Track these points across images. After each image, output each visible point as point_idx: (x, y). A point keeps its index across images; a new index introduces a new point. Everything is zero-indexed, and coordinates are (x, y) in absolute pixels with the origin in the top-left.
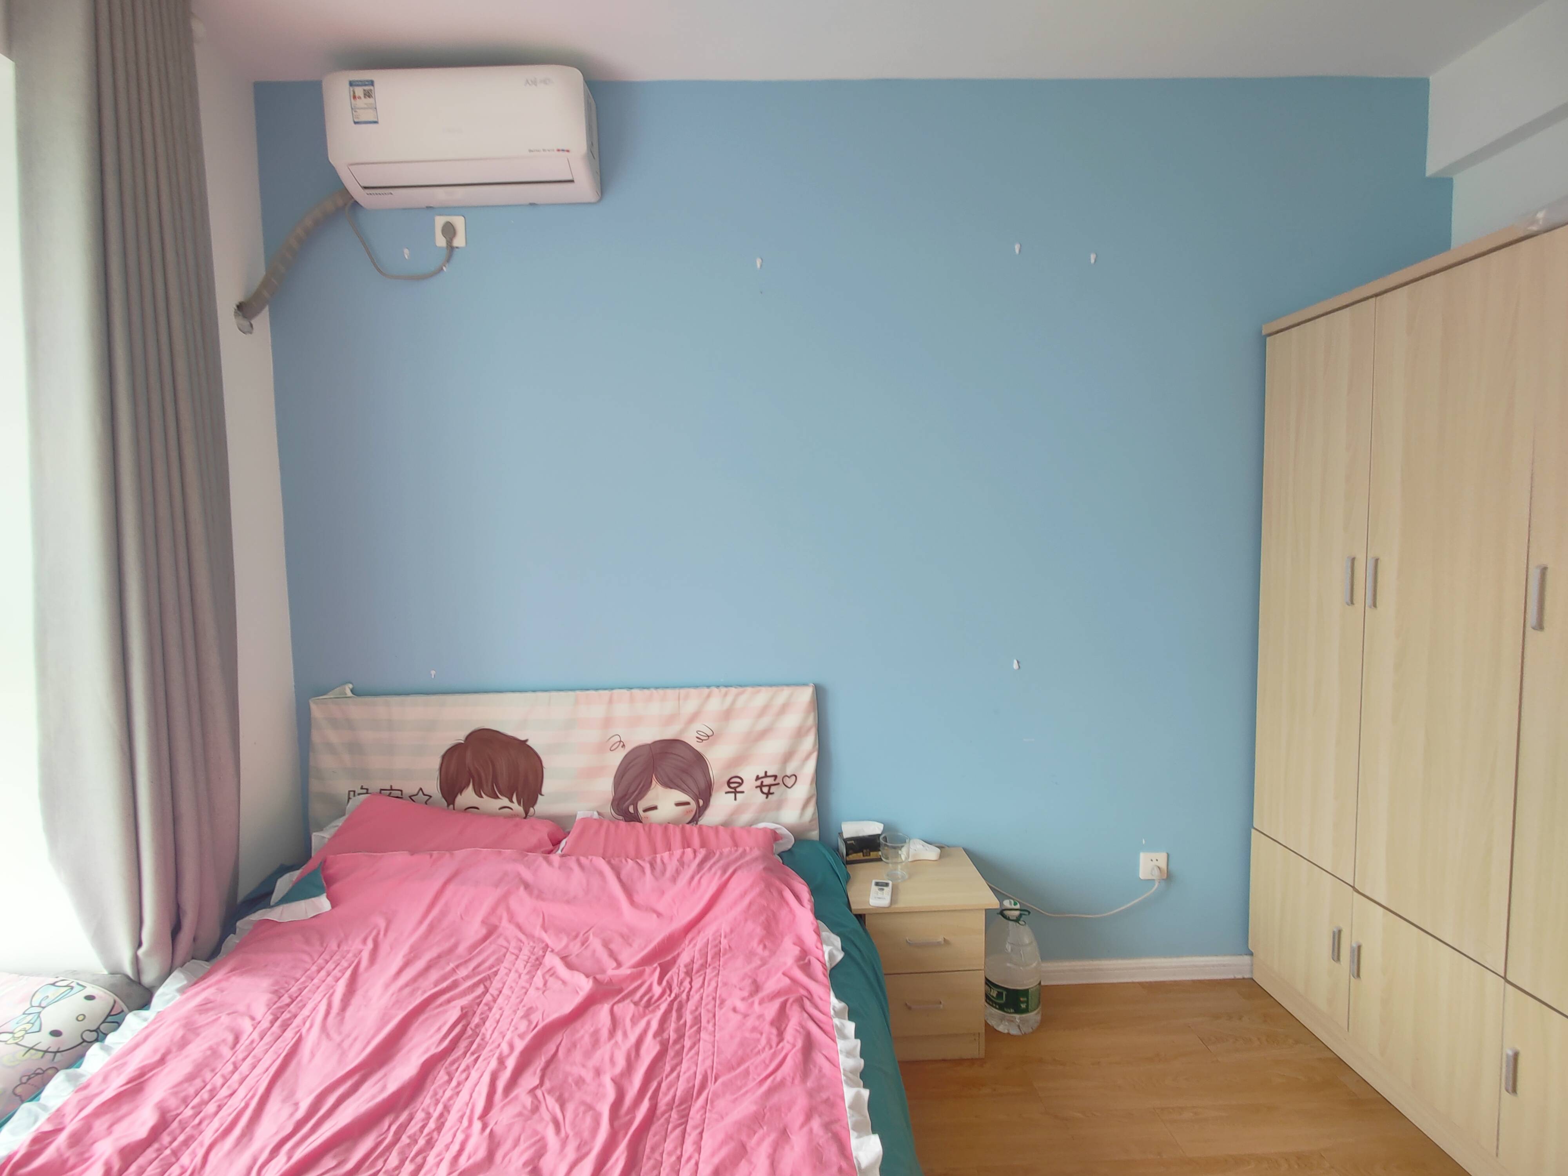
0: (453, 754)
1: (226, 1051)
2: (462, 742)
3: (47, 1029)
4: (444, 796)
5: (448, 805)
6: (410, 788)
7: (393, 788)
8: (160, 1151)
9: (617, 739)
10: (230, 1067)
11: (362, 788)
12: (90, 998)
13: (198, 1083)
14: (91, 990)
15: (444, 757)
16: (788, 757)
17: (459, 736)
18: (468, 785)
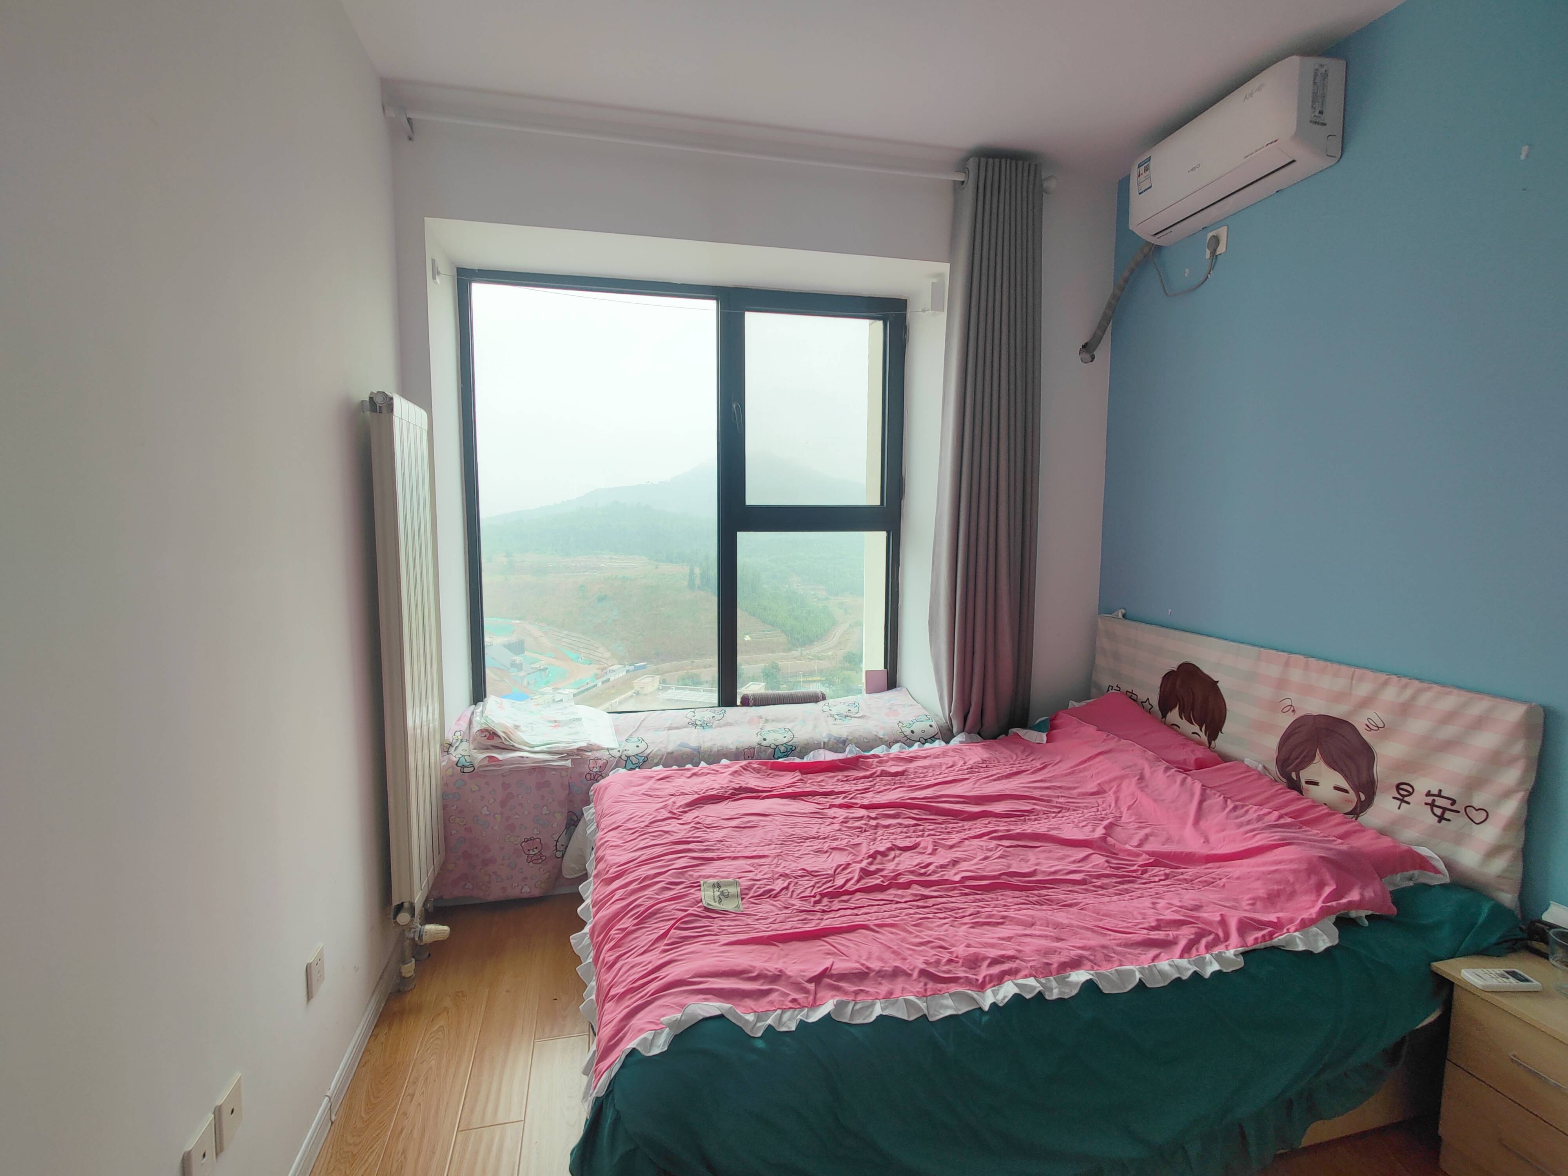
0: (1169, 677)
1: (944, 767)
2: (1175, 670)
3: (912, 729)
4: (1160, 709)
5: (1162, 718)
6: (1142, 697)
7: (1134, 692)
8: (893, 779)
9: (1288, 702)
10: (939, 773)
11: (1117, 686)
12: (931, 726)
13: (925, 771)
14: (933, 724)
15: (1164, 678)
16: (1475, 783)
17: (1174, 665)
18: (1175, 707)
